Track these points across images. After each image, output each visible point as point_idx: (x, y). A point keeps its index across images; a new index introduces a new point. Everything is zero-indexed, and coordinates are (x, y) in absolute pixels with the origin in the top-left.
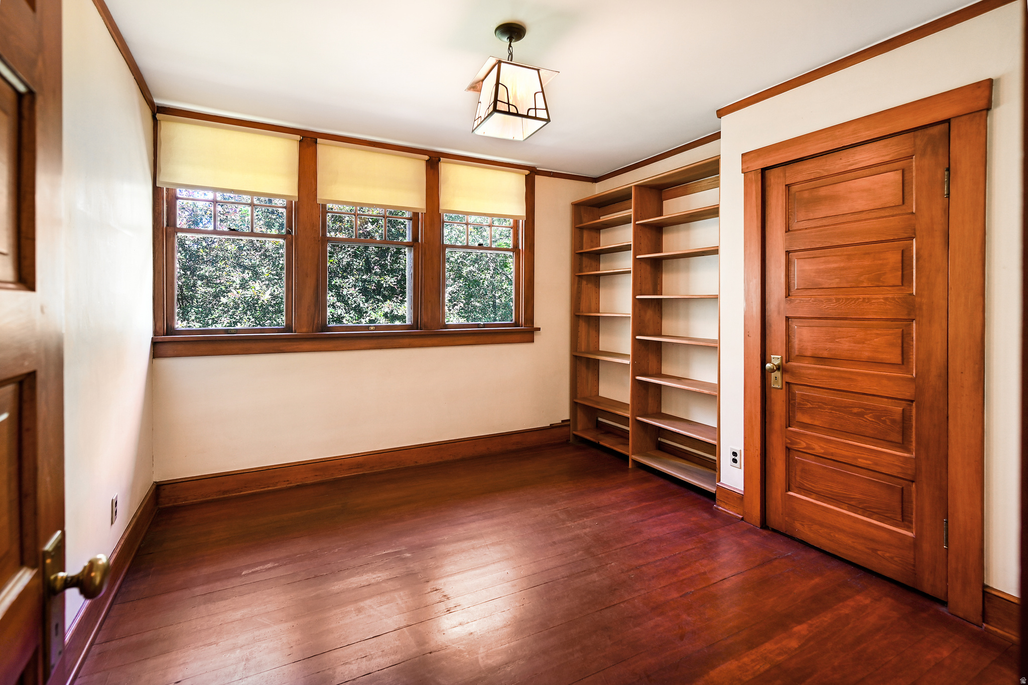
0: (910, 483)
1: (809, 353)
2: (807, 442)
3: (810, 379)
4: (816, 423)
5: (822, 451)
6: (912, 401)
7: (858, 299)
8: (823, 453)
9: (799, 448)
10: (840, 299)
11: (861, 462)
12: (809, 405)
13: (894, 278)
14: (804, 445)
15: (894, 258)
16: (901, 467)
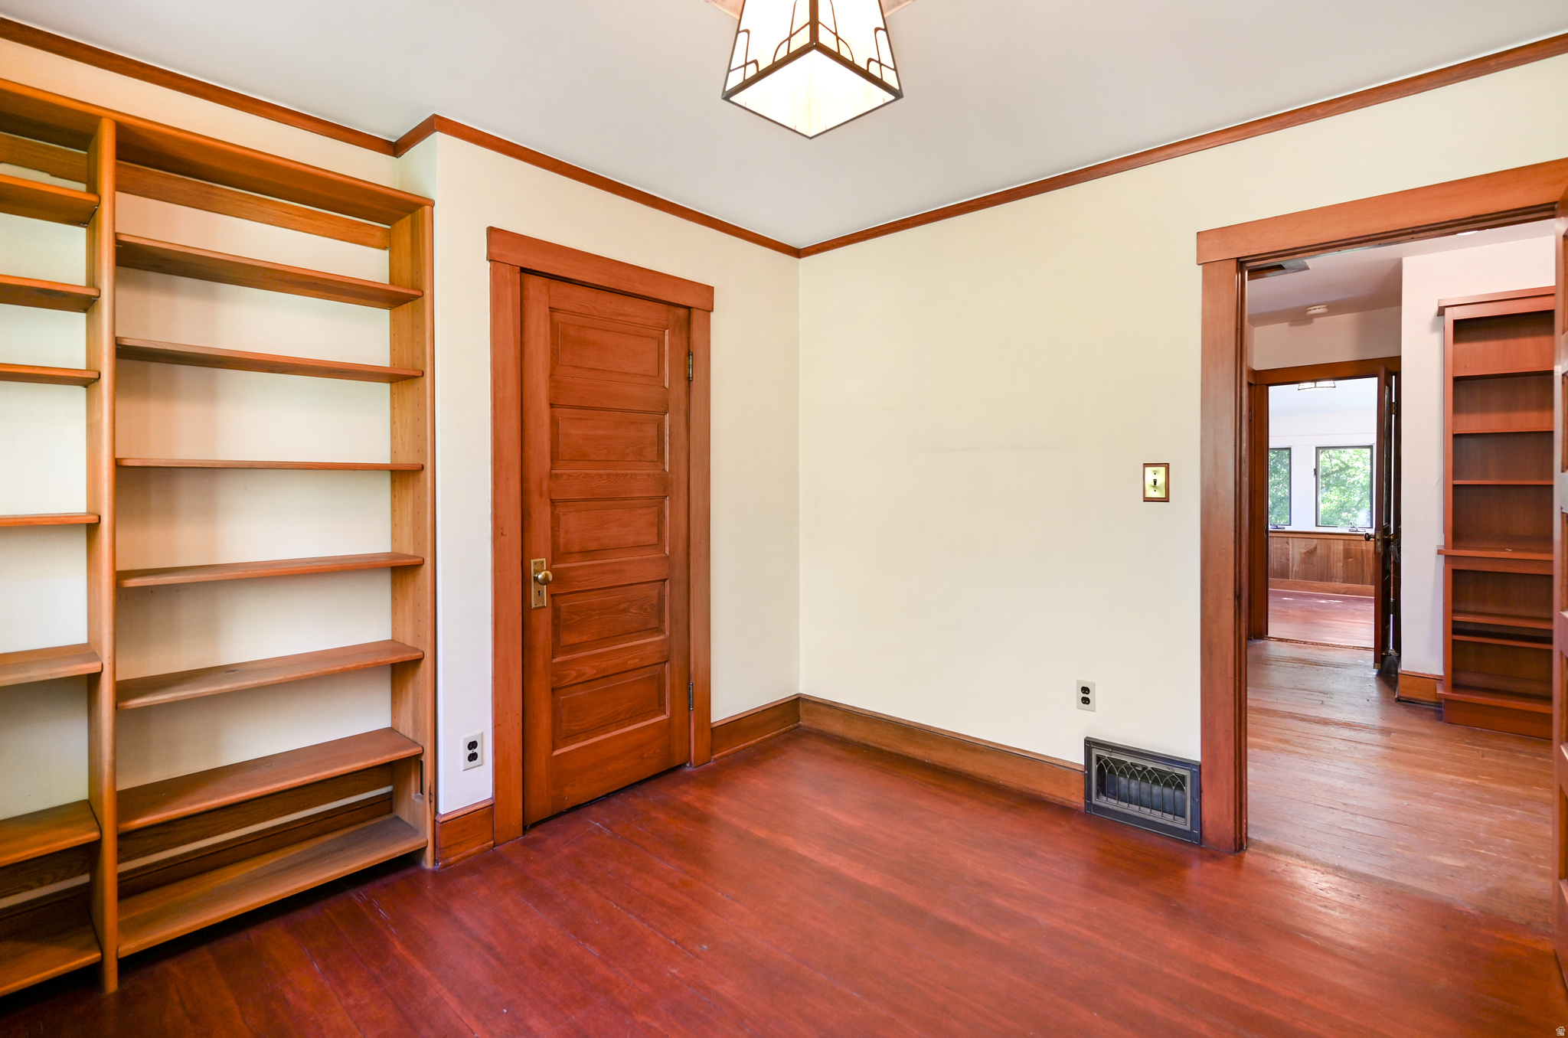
0: (663, 664)
1: (575, 548)
2: (578, 668)
3: (579, 582)
4: (585, 638)
5: (594, 671)
6: (665, 580)
7: (627, 475)
8: (595, 674)
9: (570, 681)
10: (610, 474)
11: (631, 664)
12: (577, 618)
13: (651, 453)
14: (574, 673)
15: (651, 431)
16: (659, 651)
